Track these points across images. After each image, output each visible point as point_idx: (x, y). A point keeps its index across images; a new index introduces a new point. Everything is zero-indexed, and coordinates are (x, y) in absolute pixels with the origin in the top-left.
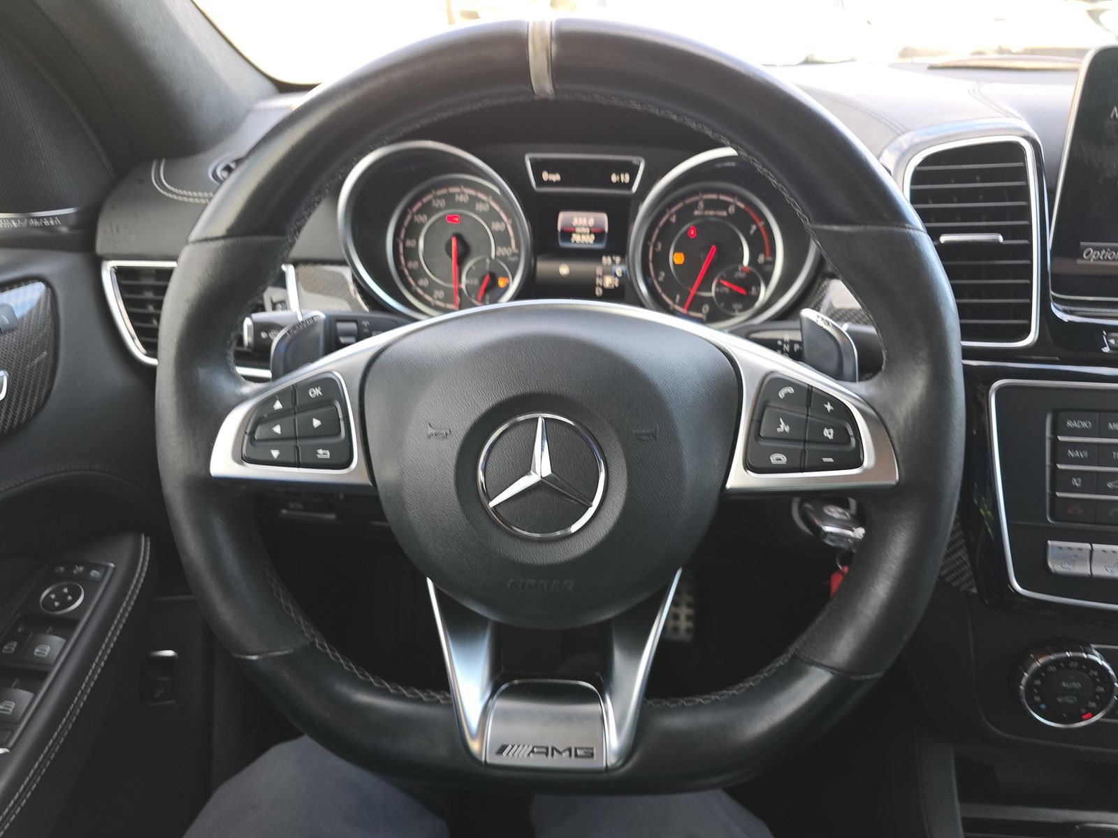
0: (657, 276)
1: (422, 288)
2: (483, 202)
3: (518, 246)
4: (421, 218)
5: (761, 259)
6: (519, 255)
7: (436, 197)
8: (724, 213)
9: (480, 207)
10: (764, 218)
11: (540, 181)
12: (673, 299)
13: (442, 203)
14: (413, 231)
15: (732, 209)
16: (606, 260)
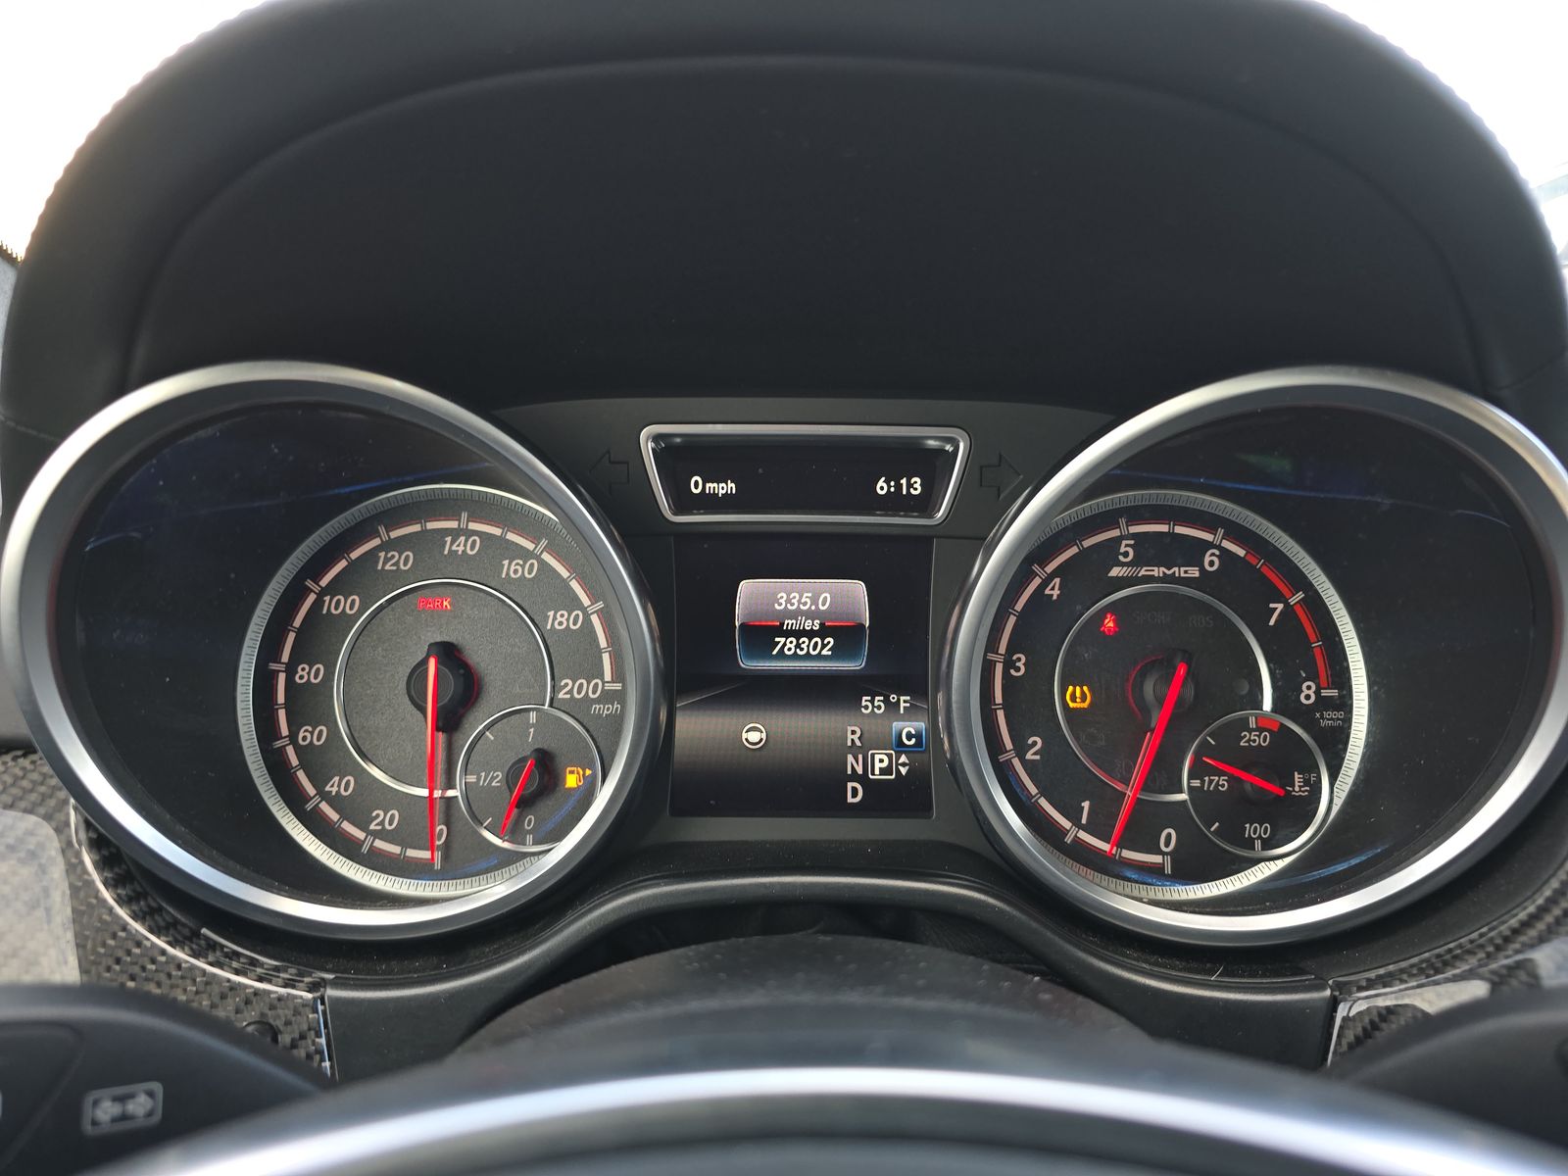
0: (1021, 749)
1: (335, 801)
2: (526, 555)
3: (619, 675)
4: (344, 604)
5: (1308, 693)
6: (620, 697)
7: (387, 546)
8: (1194, 572)
9: (512, 569)
10: (1301, 582)
11: (684, 501)
12: (1074, 816)
13: (405, 560)
14: (316, 640)
15: (1211, 561)
16: (872, 705)
